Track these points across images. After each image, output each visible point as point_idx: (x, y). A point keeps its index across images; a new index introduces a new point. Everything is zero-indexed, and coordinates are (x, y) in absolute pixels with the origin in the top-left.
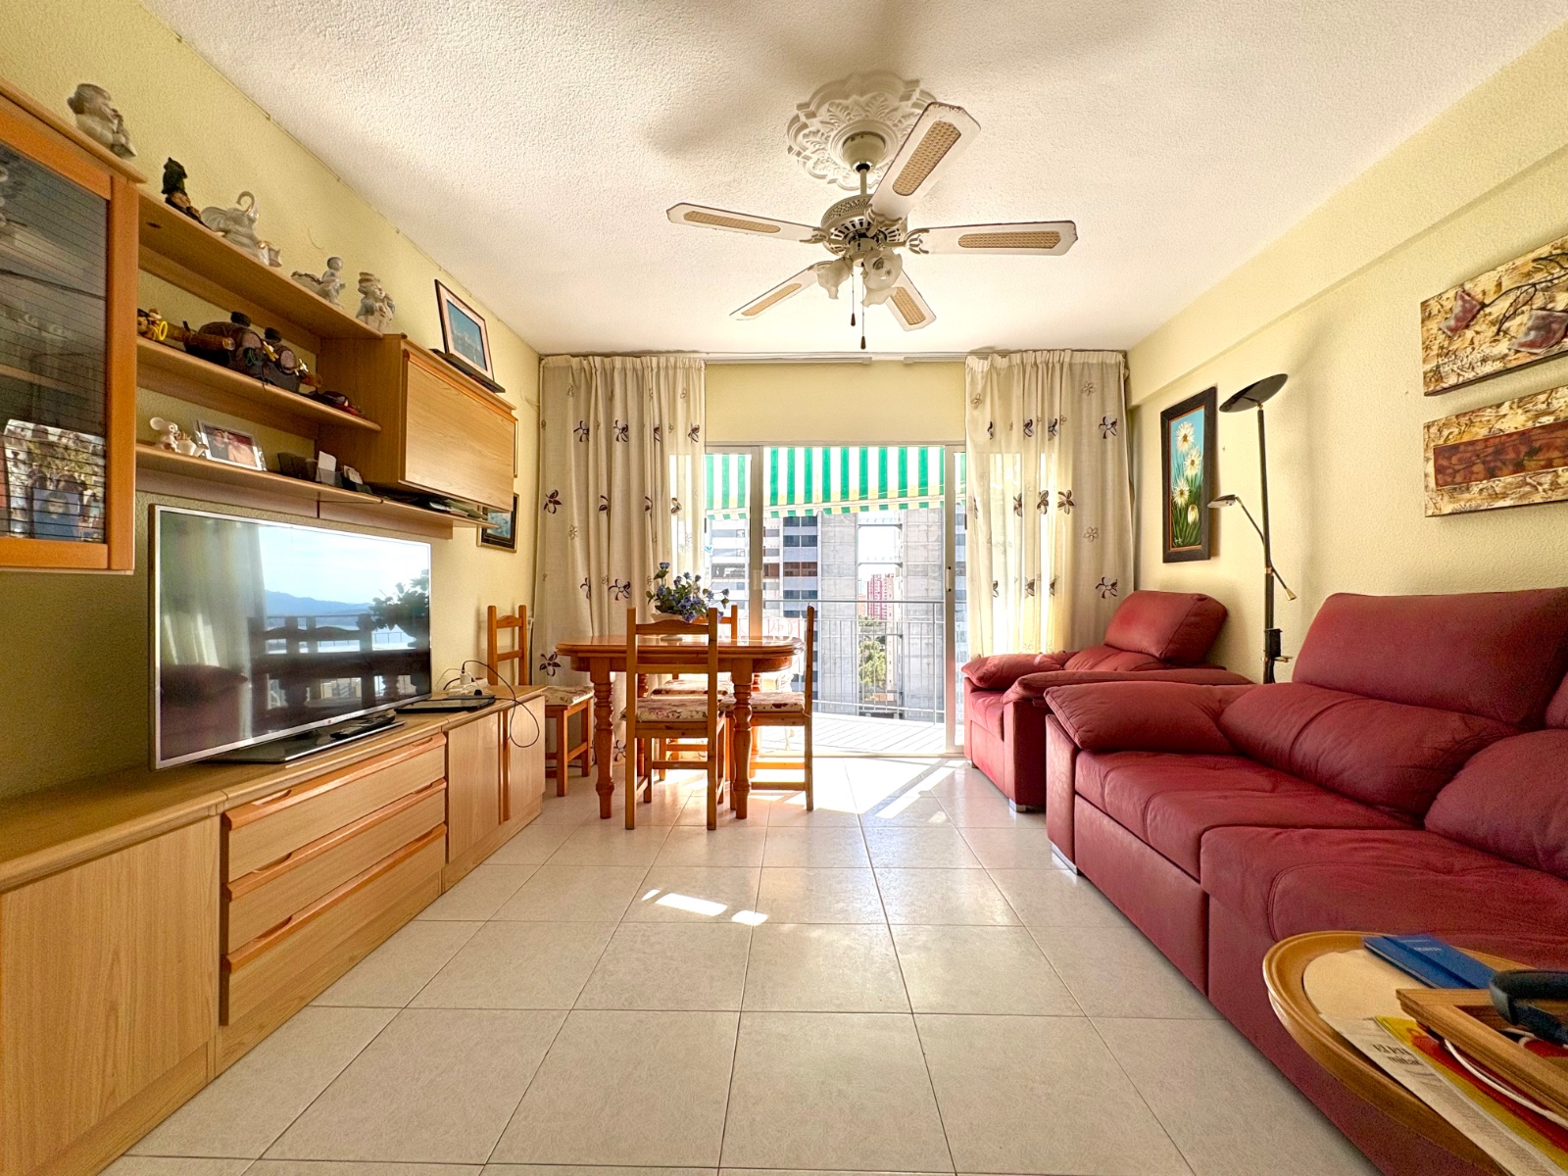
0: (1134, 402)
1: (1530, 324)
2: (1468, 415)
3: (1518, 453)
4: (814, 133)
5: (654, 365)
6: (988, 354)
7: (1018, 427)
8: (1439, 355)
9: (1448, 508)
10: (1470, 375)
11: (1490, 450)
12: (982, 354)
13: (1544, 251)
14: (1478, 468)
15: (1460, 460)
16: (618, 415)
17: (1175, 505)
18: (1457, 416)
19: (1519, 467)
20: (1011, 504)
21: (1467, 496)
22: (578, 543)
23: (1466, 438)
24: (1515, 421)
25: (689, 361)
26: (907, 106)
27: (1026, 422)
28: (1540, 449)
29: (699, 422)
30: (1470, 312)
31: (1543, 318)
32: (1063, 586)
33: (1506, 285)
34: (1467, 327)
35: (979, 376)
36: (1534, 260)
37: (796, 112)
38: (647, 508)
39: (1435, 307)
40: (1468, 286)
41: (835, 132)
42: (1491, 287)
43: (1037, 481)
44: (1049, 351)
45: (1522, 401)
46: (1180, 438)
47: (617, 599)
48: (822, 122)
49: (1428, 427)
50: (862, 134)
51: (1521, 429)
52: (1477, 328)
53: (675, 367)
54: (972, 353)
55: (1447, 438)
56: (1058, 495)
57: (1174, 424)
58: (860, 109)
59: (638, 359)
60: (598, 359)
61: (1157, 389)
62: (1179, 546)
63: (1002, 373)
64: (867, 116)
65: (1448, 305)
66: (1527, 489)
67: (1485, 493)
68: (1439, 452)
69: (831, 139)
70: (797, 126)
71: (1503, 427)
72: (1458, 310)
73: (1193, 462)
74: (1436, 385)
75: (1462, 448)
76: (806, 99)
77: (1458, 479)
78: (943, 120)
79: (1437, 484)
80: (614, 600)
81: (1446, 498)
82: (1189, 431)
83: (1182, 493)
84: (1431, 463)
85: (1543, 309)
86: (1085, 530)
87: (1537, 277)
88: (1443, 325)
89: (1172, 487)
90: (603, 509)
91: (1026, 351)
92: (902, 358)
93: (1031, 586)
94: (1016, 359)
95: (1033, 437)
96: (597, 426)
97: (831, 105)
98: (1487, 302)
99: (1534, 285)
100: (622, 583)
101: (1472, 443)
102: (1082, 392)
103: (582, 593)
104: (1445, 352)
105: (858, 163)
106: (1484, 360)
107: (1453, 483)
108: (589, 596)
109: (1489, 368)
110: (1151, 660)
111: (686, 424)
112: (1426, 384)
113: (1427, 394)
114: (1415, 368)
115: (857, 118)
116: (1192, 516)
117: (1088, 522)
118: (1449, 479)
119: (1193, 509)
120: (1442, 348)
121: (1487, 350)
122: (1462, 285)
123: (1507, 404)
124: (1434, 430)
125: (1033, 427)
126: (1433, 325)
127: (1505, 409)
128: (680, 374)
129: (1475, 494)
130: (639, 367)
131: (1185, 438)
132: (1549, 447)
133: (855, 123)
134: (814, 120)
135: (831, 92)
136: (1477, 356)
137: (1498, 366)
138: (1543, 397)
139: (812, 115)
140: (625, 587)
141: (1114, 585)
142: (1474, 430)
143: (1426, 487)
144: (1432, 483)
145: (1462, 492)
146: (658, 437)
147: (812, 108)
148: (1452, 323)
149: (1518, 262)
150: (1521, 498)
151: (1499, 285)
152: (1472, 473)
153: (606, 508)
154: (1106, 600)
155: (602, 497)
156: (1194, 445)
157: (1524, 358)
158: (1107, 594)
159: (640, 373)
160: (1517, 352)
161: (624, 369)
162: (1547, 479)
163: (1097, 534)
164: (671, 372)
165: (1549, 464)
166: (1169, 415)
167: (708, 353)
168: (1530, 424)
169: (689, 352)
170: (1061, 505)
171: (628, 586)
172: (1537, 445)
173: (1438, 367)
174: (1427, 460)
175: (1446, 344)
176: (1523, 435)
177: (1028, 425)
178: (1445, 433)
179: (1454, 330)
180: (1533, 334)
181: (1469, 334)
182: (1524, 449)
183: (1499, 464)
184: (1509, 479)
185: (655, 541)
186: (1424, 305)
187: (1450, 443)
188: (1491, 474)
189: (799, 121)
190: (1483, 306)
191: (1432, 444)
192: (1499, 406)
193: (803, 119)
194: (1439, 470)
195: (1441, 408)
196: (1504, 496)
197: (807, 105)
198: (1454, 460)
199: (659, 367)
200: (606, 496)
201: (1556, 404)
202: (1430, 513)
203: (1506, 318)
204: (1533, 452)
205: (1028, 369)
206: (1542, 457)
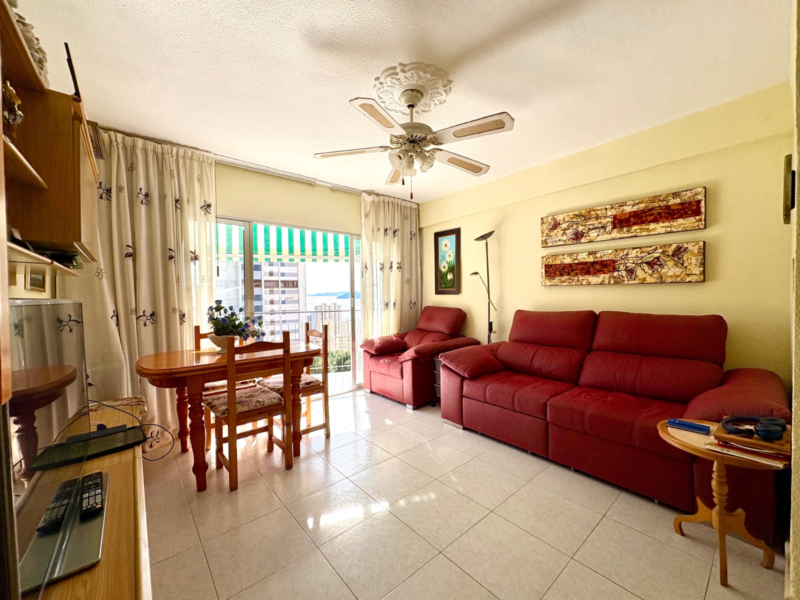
0: (421, 226)
1: (572, 233)
2: (555, 256)
3: (569, 270)
4: (397, 79)
5: (174, 153)
6: (371, 193)
7: (382, 231)
8: (546, 236)
9: (548, 284)
10: (555, 244)
11: (561, 268)
12: (370, 193)
13: (576, 213)
14: (558, 273)
15: (553, 269)
16: (142, 184)
17: (441, 272)
18: (552, 256)
19: (569, 274)
20: (379, 267)
21: (554, 281)
22: (105, 282)
23: (554, 263)
24: (568, 260)
25: (203, 157)
26: (442, 90)
27: (385, 229)
28: (574, 270)
29: (211, 201)
30: (556, 225)
31: (576, 232)
32: (398, 304)
33: (566, 220)
34: (555, 229)
35: (369, 204)
36: (574, 215)
37: (396, 65)
38: (171, 258)
39: (545, 220)
40: (555, 217)
41: (407, 84)
42: (562, 219)
43: (389, 257)
44: (394, 198)
45: (570, 255)
46: (444, 245)
47: (145, 325)
48: (405, 76)
49: (543, 258)
50: (418, 91)
51: (570, 263)
52: (558, 230)
53: (192, 159)
54: (364, 191)
55: (549, 262)
56: (397, 264)
57: (440, 239)
58: (425, 80)
59: (160, 146)
60: (120, 136)
61: (433, 222)
62: (443, 288)
63: (376, 204)
64: (425, 85)
65: (550, 221)
66: (571, 281)
67: (559, 281)
68: (546, 266)
69: (402, 85)
70: (392, 72)
71: (565, 262)
72: (553, 223)
73: (450, 256)
74: (545, 244)
75: (553, 266)
76: (405, 62)
77: (552, 275)
78: (503, 120)
79: (546, 276)
80: (142, 326)
81: (548, 281)
82: (447, 243)
83: (444, 267)
84: (544, 269)
85: (576, 229)
86: (405, 280)
87: (574, 220)
88: (548, 227)
89: (439, 264)
90: (129, 256)
91: (386, 196)
92: (330, 186)
93: (387, 304)
94: (382, 198)
95: (388, 236)
96: (120, 189)
97: (415, 72)
98: (561, 223)
99: (573, 222)
100: (148, 313)
101: (556, 265)
102: (404, 219)
103: (113, 323)
104: (548, 235)
105: (411, 104)
106: (560, 240)
107: (550, 276)
108: (118, 324)
109: (561, 243)
110: (445, 336)
111: (201, 200)
112: (542, 244)
113: (542, 247)
114: (539, 239)
115: (421, 84)
116: (450, 276)
117: (407, 276)
118: (549, 275)
119: (450, 274)
120: (547, 234)
121: (560, 237)
122: (553, 216)
123: (566, 255)
124: (545, 259)
125: (388, 232)
126: (545, 226)
127: (565, 256)
128: (196, 164)
129: (557, 280)
130: (160, 151)
131: (446, 245)
132: (577, 269)
133: (419, 85)
134: (403, 74)
135: (419, 66)
136: (557, 239)
137: (563, 243)
138: (575, 255)
139: (404, 71)
140: (151, 316)
141: (415, 303)
142: (557, 261)
143: (542, 277)
144: (544, 276)
145: (553, 279)
146: (179, 206)
147: (406, 68)
148: (551, 227)
149: (570, 214)
150: (569, 283)
151: (564, 219)
152: (556, 274)
153: (133, 255)
154: (412, 310)
155: (128, 246)
156: (450, 249)
157: (570, 242)
158: (413, 307)
159: (160, 156)
160: (569, 240)
161: (145, 150)
162: (576, 278)
163: (409, 281)
164: (188, 161)
165: (577, 274)
166: (438, 235)
167: (216, 155)
168: (572, 262)
169: (202, 150)
170: (398, 268)
171: (153, 315)
172: (574, 268)
173: (546, 239)
174: (542, 268)
175: (549, 233)
176: (570, 265)
177: (386, 230)
178: (548, 260)
179: (552, 229)
180: (573, 236)
181: (555, 231)
182: (570, 269)
183: (563, 272)
184: (566, 277)
185: (178, 282)
186: (542, 219)
187: (550, 264)
188: (561, 275)
189: (395, 70)
190: (560, 224)
191: (544, 263)
192: (564, 255)
193: (398, 70)
194: (546, 272)
195: (546, 252)
196: (565, 282)
197: (404, 65)
198: (551, 269)
199: (177, 155)
200: (131, 245)
201: (579, 257)
202: (543, 285)
203: (566, 229)
204: (572, 270)
205: (386, 203)
206: (575, 272)
